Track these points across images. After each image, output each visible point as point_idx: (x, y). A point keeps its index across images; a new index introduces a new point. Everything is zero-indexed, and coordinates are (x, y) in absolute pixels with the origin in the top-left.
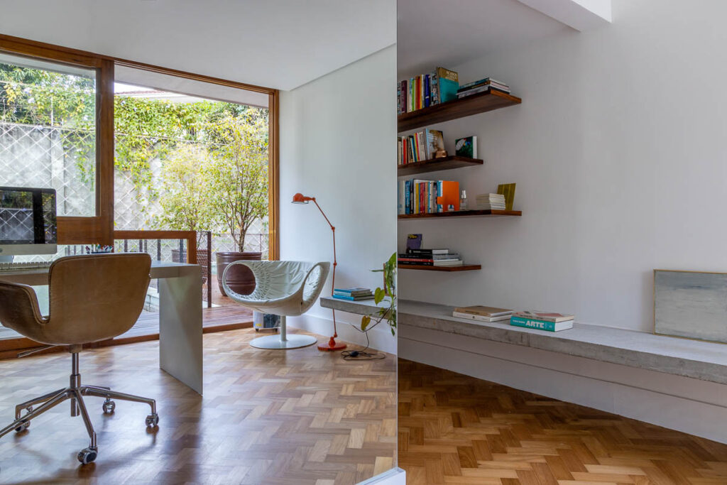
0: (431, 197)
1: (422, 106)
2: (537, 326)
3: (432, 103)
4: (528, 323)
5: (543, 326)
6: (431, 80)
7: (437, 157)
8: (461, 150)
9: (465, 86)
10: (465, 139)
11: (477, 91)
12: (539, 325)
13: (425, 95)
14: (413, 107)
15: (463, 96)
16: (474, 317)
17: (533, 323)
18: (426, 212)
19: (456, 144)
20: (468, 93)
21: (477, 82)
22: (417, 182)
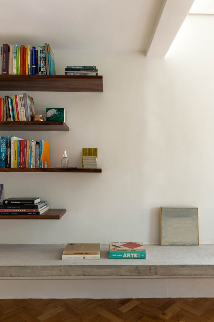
0: (33, 154)
1: (27, 72)
2: (132, 256)
3: (40, 73)
4: (125, 255)
5: (137, 255)
6: (39, 53)
7: (36, 120)
8: (52, 117)
9: (73, 68)
10: (56, 109)
11: (86, 74)
12: (134, 255)
13: (32, 64)
14: (17, 70)
15: (72, 74)
16: (84, 258)
17: (129, 255)
18: (27, 166)
19: (47, 111)
20: (77, 73)
21: (85, 67)
22: (14, 139)
